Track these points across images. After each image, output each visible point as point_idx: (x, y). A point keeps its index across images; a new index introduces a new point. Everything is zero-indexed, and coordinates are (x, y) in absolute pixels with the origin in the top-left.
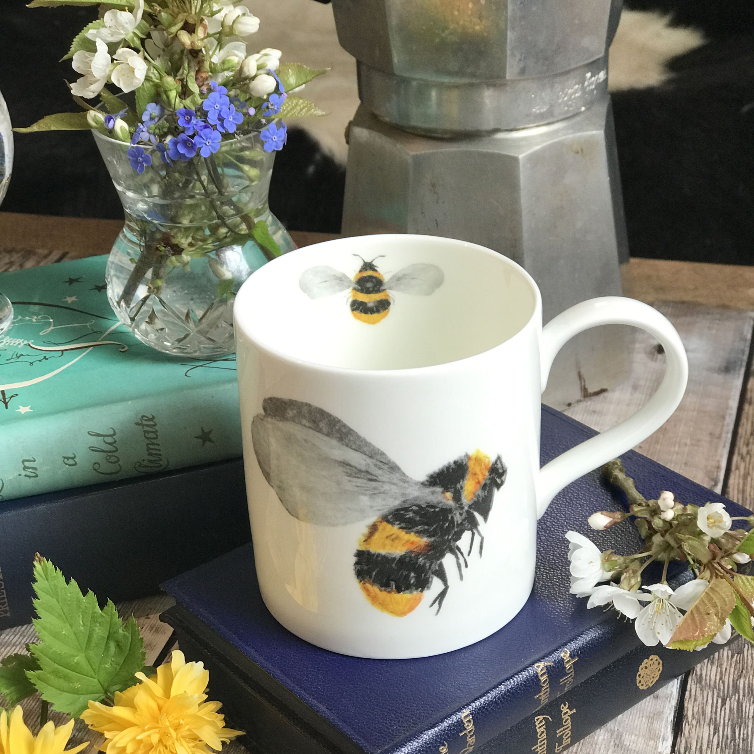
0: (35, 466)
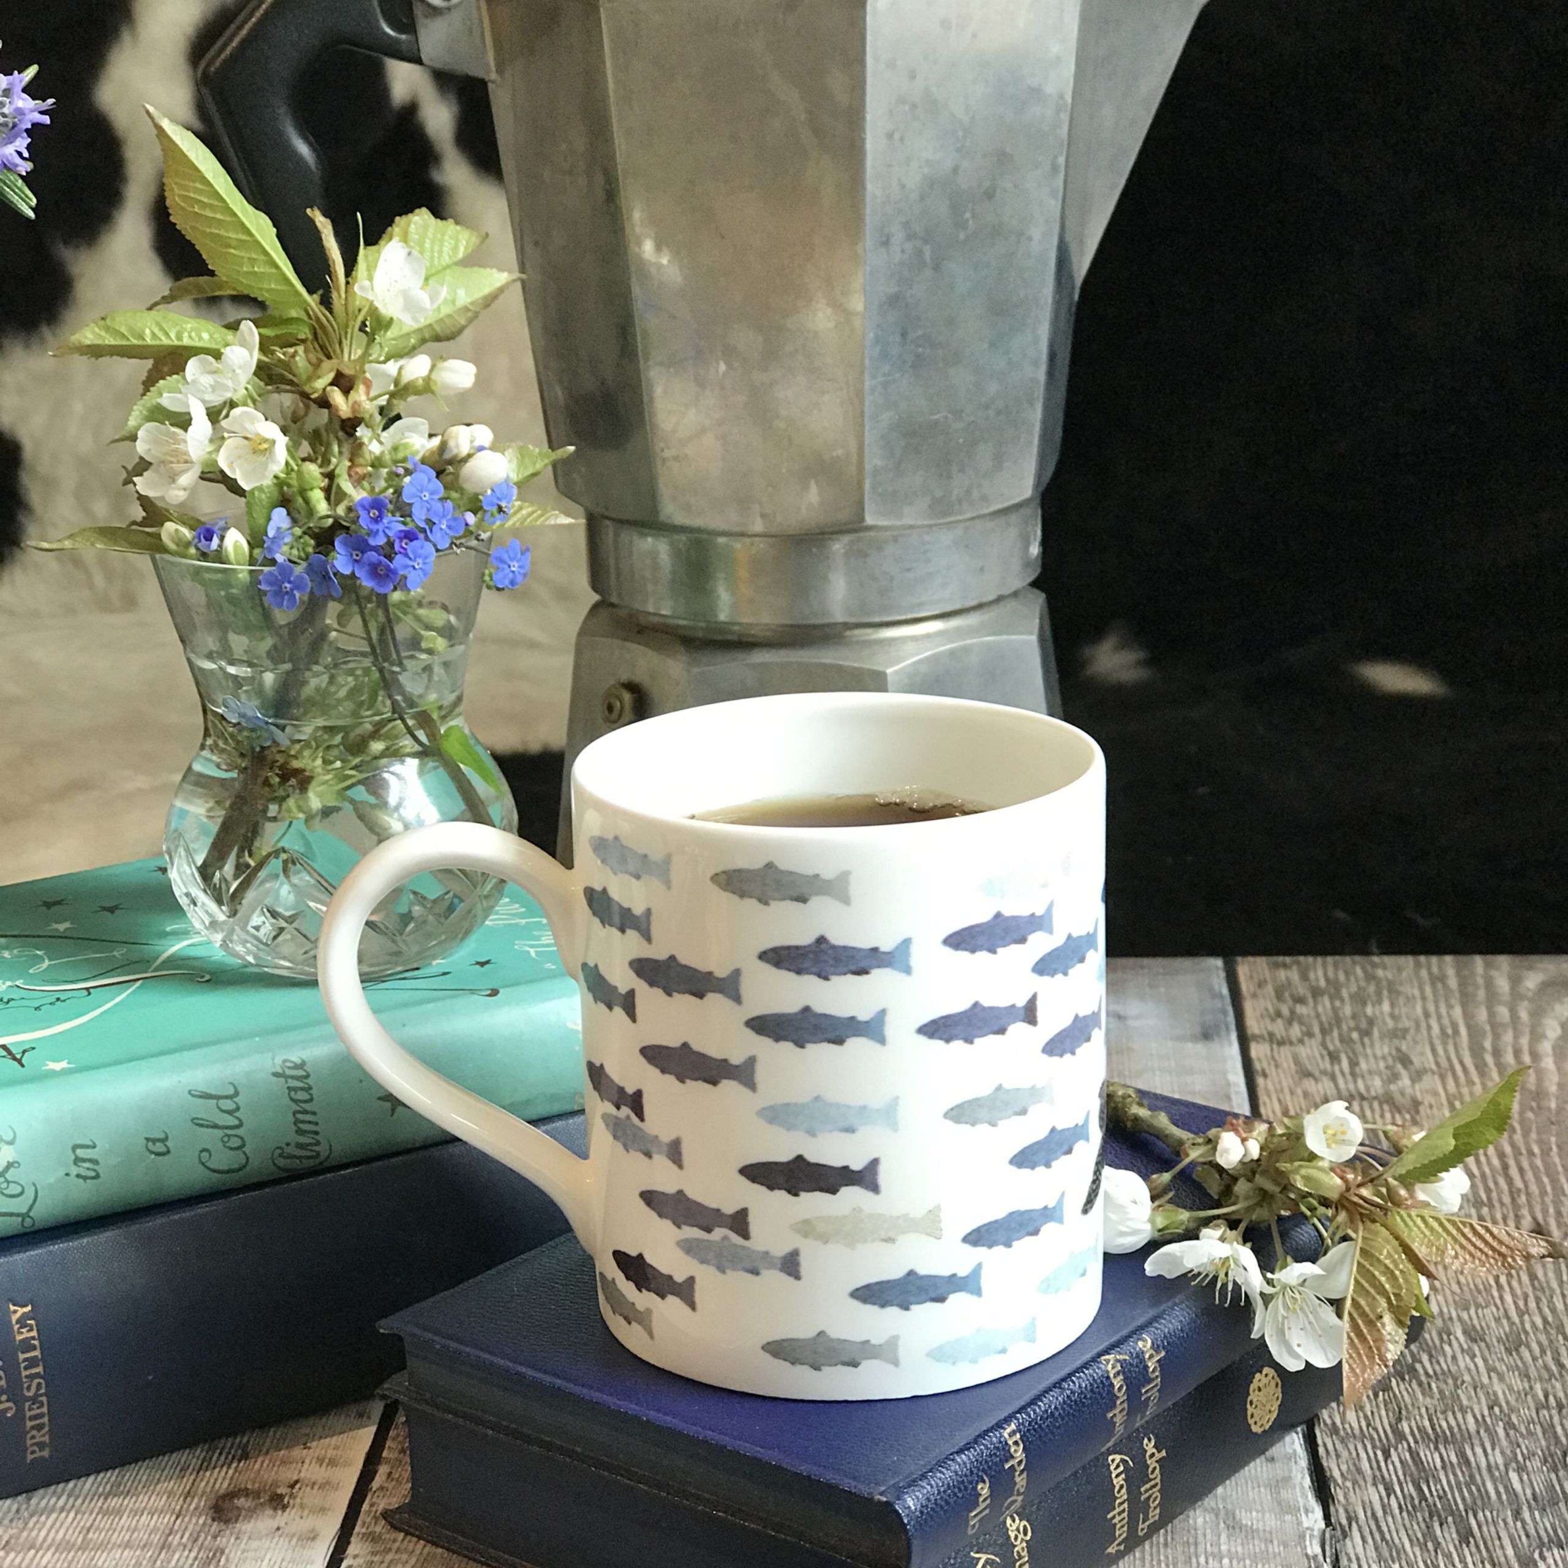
0: (95, 1157)
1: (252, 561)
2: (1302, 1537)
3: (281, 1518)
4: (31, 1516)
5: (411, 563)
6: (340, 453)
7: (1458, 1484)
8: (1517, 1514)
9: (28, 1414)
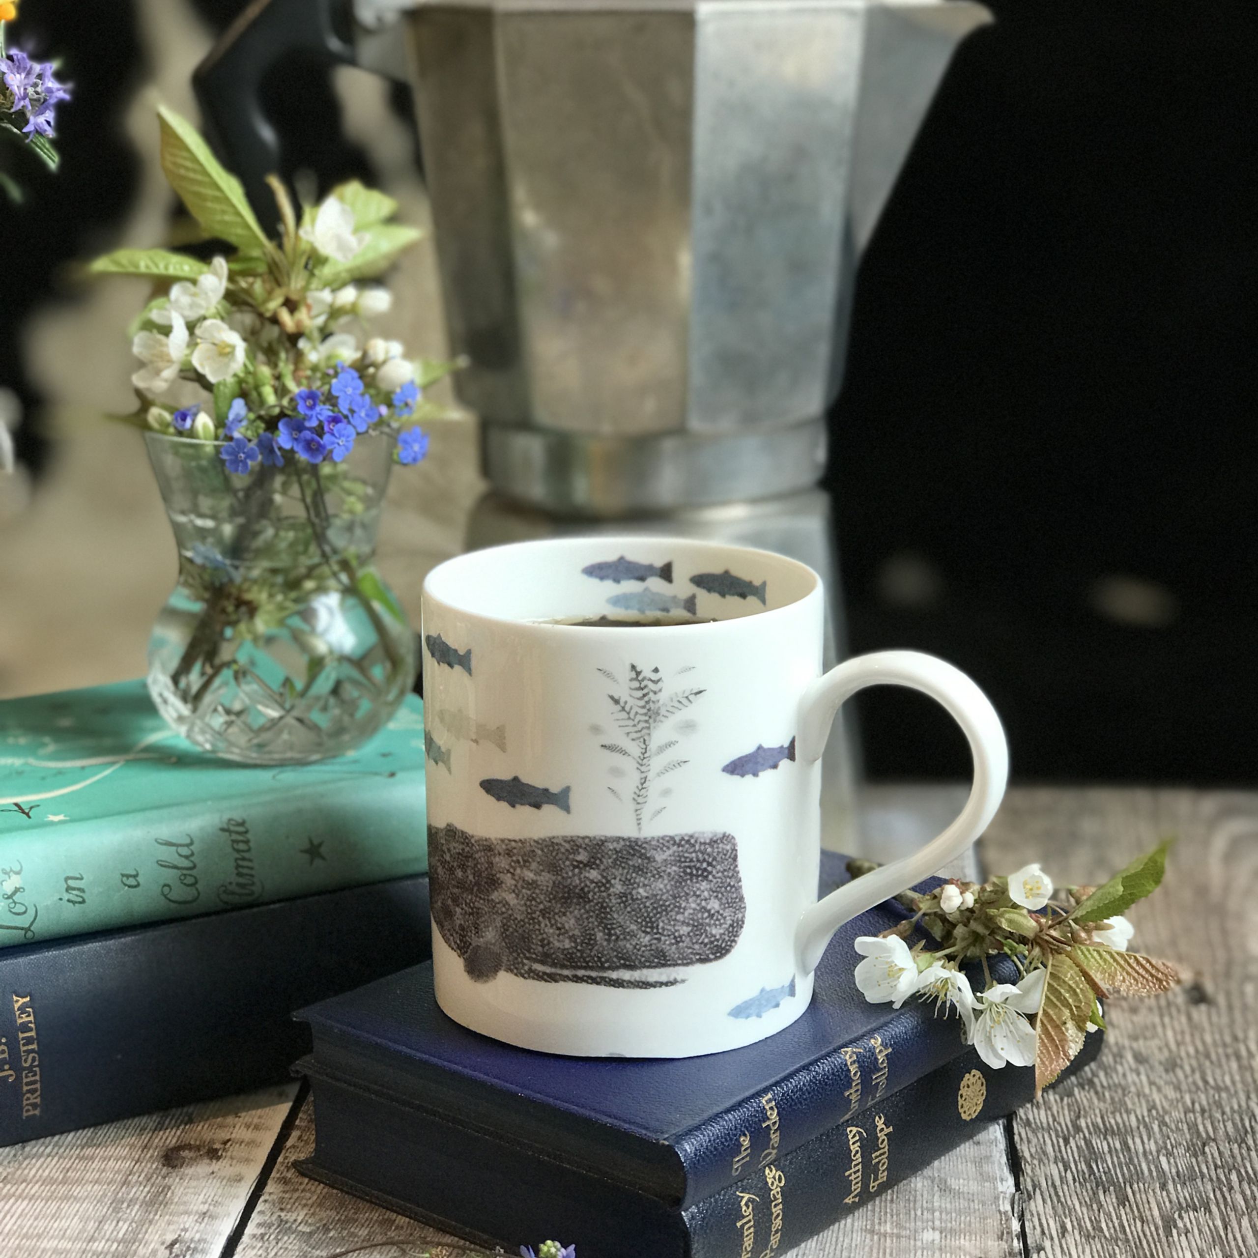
0: (82, 887)
1: (216, 438)
2: (997, 1198)
3: (215, 1166)
4: (25, 1159)
5: (336, 441)
6: (287, 359)
7: (1120, 1164)
8: (1163, 1187)
9: (25, 1080)
